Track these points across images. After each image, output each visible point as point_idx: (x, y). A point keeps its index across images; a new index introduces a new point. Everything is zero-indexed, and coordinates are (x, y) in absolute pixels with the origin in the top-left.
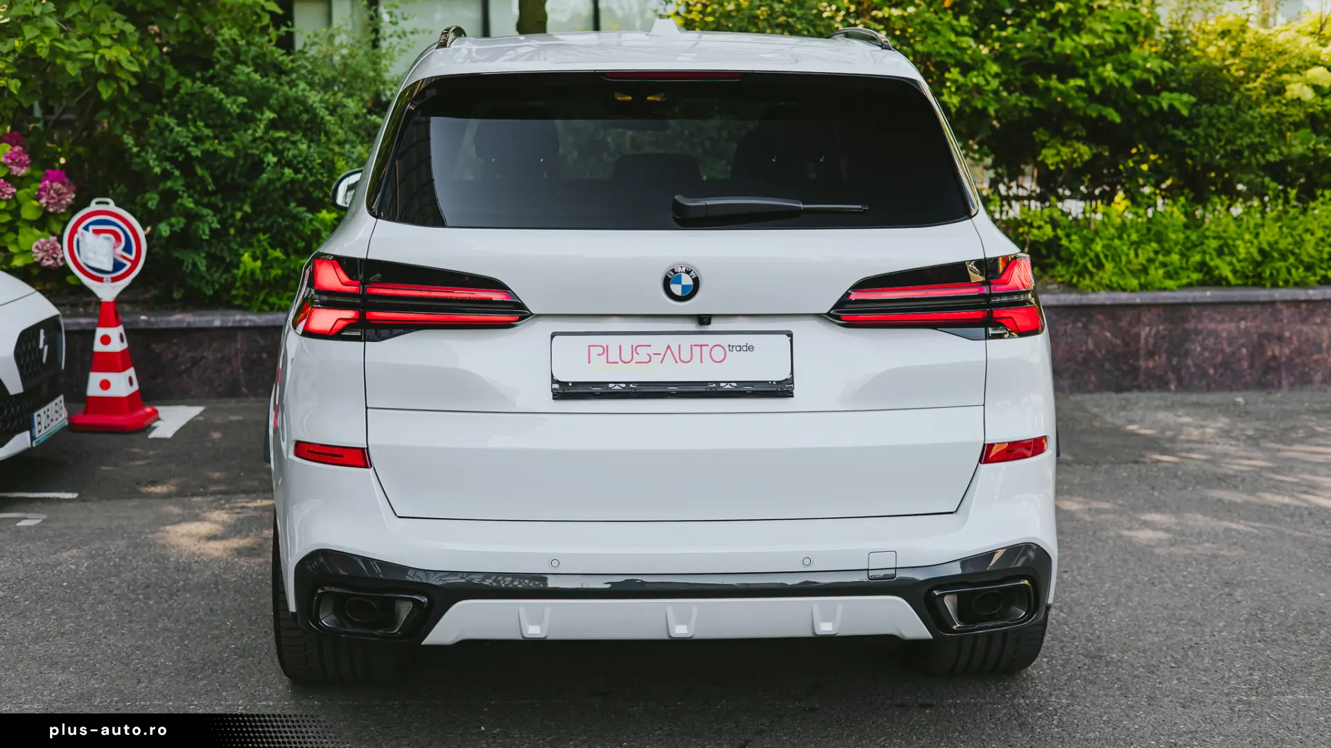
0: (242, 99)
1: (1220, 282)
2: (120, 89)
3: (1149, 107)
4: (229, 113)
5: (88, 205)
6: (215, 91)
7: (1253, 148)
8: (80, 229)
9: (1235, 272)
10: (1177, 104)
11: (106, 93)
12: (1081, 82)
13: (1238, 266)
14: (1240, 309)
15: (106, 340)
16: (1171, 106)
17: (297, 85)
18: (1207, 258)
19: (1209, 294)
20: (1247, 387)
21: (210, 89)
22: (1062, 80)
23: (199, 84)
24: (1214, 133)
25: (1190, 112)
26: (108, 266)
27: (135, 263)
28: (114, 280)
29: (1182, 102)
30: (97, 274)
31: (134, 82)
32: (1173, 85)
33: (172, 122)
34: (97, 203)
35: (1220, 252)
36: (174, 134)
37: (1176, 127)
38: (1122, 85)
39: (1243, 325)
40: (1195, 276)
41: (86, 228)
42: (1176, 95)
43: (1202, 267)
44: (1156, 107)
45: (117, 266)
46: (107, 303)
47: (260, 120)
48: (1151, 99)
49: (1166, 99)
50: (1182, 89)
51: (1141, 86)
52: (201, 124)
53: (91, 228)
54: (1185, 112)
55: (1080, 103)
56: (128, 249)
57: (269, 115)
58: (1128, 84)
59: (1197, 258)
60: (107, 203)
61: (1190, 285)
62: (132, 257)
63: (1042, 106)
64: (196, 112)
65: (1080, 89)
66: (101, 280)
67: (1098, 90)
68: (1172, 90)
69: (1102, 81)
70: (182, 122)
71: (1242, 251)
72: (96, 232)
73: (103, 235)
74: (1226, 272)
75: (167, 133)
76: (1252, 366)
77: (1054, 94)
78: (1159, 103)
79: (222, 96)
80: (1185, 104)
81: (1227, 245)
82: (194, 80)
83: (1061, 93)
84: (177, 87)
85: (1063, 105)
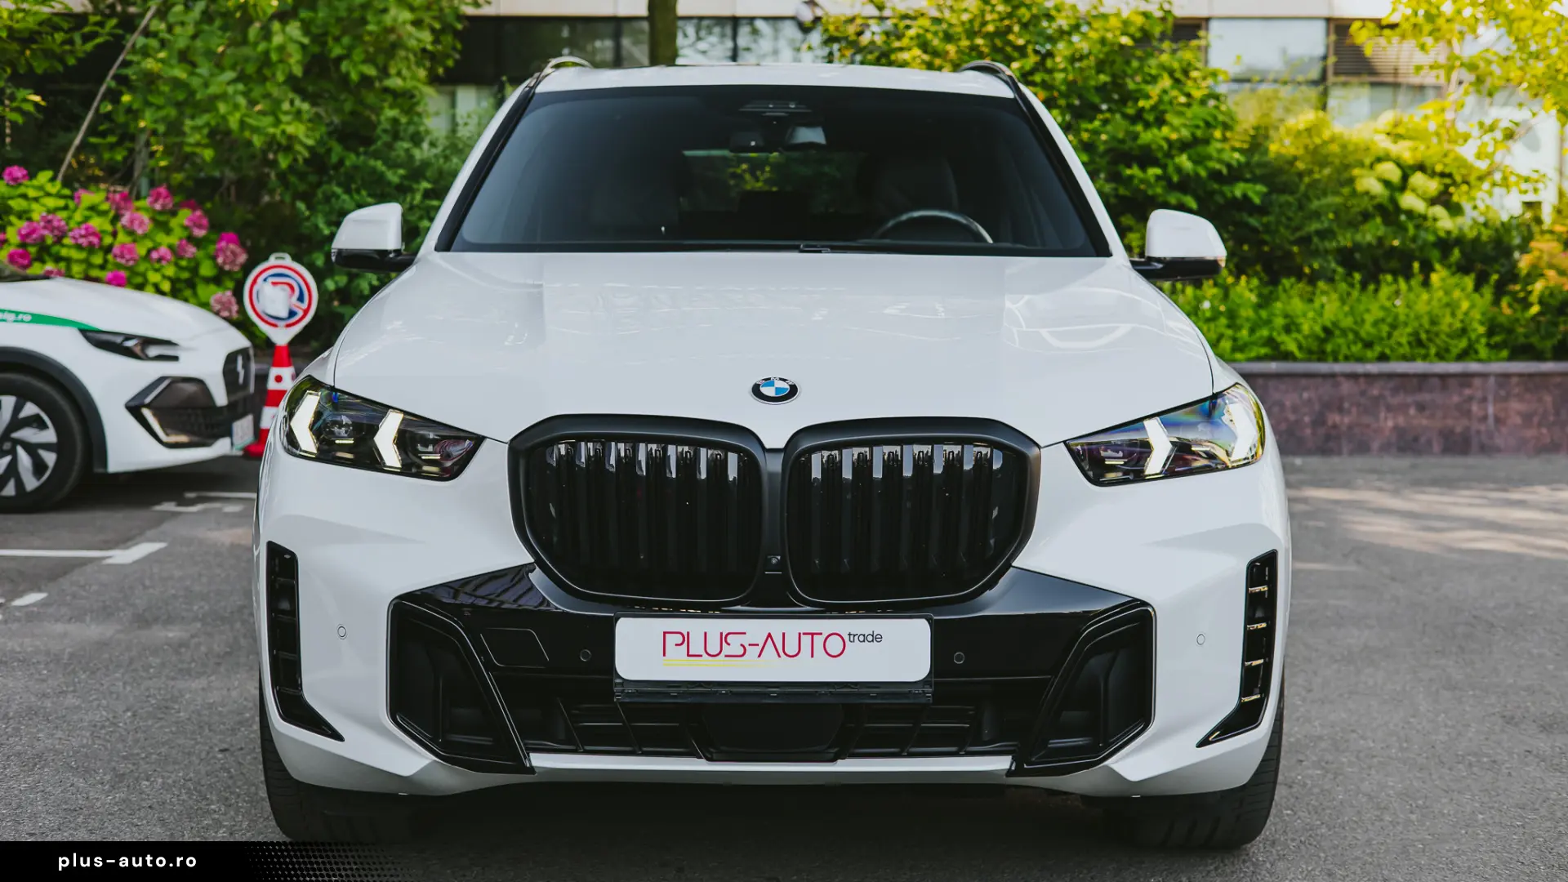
0: (401, 172)
1: (1287, 356)
2: (295, 160)
3: (1223, 194)
4: (389, 183)
5: (266, 259)
6: (379, 165)
7: (1319, 233)
8: (260, 280)
9: (1300, 347)
10: (1251, 194)
11: (284, 163)
12: (1158, 171)
13: (1303, 342)
14: (1304, 382)
15: (279, 379)
16: (1245, 196)
17: (451, 160)
18: (1275, 334)
19: (1273, 366)
20: (1308, 452)
21: (372, 162)
22: (1143, 168)
23: (362, 158)
24: (1284, 220)
25: (1262, 201)
26: (284, 314)
27: (306, 312)
28: (288, 326)
29: (1255, 192)
30: (273, 321)
31: (307, 154)
32: (1248, 176)
33: (338, 190)
34: (277, 258)
35: (1287, 329)
36: (340, 201)
37: (1251, 215)
38: (1197, 175)
39: (1306, 395)
40: (1263, 351)
41: (265, 280)
42: (1249, 186)
43: (1270, 342)
44: (1229, 195)
45: (292, 314)
46: (280, 347)
47: (418, 190)
48: (1226, 189)
49: (1239, 190)
50: (1255, 180)
51: (1215, 175)
52: (364, 193)
53: (271, 280)
54: (1257, 200)
55: (1159, 190)
56: (301, 299)
57: (425, 185)
58: (1203, 173)
59: (1265, 332)
60: (283, 258)
61: (1259, 359)
62: (305, 306)
63: (1127, 193)
64: (359, 182)
65: (1158, 178)
66: (275, 326)
67: (1175, 179)
68: (1247, 181)
69: (1179, 170)
70: (348, 191)
71: (1306, 328)
72: (274, 284)
73: (279, 286)
74: (1292, 347)
75: (333, 200)
76: (1314, 434)
77: (1136, 181)
78: (1232, 192)
79: (384, 168)
80: (1257, 193)
81: (1294, 323)
82: (358, 154)
83: (1142, 181)
84: (341, 162)
85: (1144, 192)
